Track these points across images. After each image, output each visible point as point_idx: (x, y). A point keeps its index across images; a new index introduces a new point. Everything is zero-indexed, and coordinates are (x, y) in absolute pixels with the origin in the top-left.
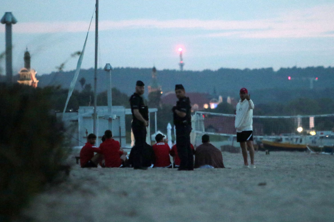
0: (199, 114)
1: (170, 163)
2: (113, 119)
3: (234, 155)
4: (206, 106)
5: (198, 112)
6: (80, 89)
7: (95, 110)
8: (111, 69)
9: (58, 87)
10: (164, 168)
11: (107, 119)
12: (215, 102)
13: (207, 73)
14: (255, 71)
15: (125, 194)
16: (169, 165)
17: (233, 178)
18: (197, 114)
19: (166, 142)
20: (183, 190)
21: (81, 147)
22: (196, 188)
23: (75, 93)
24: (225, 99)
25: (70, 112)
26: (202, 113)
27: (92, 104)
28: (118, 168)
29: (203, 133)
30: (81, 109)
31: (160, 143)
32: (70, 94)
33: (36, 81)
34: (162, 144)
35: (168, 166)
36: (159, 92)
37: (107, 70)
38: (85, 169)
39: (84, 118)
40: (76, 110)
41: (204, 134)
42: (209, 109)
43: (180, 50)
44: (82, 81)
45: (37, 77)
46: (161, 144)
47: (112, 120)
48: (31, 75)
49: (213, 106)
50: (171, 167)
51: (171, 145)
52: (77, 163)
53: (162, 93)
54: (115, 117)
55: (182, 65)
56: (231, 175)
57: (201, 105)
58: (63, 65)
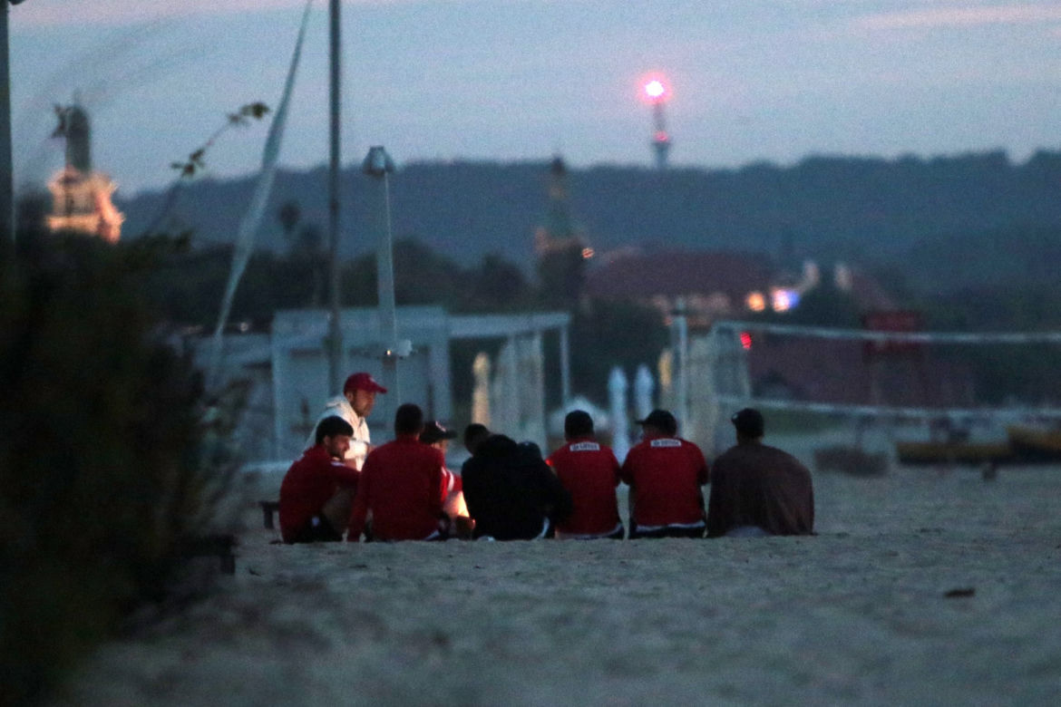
0: (729, 332)
1: (618, 520)
2: (401, 358)
3: (861, 483)
4: (756, 302)
5: (725, 324)
6: (281, 245)
7: (334, 324)
8: (389, 167)
9: (183, 242)
10: (596, 538)
11: (378, 358)
12: (788, 284)
13: (759, 176)
14: (941, 164)
15: (441, 640)
16: (613, 527)
17: (854, 570)
18: (722, 331)
19: (605, 439)
20: (661, 623)
21: (286, 465)
22: (709, 613)
23: (260, 262)
24: (826, 275)
25: (238, 331)
26: (737, 327)
27: (325, 301)
28: (423, 543)
29: (746, 402)
30: (283, 323)
31: (582, 444)
32: (239, 268)
33: (114, 218)
34: (588, 449)
35: (610, 533)
36: (576, 251)
37: (375, 169)
38: (297, 549)
39: (297, 354)
40: (262, 326)
41: (743, 406)
42: (769, 314)
43: (654, 89)
44: (287, 215)
45: (118, 202)
46: (585, 446)
47: (398, 362)
48: (93, 197)
49: (783, 300)
50: (620, 535)
51: (621, 450)
52: (269, 524)
53: (588, 253)
54: (406, 347)
55: (662, 147)
56: (845, 560)
57: (738, 299)
58: (197, 156)
